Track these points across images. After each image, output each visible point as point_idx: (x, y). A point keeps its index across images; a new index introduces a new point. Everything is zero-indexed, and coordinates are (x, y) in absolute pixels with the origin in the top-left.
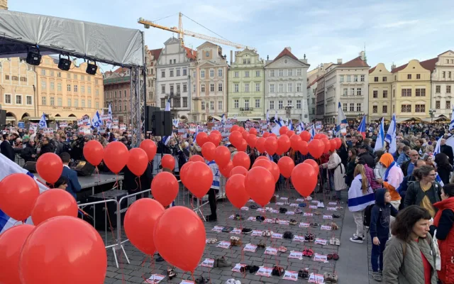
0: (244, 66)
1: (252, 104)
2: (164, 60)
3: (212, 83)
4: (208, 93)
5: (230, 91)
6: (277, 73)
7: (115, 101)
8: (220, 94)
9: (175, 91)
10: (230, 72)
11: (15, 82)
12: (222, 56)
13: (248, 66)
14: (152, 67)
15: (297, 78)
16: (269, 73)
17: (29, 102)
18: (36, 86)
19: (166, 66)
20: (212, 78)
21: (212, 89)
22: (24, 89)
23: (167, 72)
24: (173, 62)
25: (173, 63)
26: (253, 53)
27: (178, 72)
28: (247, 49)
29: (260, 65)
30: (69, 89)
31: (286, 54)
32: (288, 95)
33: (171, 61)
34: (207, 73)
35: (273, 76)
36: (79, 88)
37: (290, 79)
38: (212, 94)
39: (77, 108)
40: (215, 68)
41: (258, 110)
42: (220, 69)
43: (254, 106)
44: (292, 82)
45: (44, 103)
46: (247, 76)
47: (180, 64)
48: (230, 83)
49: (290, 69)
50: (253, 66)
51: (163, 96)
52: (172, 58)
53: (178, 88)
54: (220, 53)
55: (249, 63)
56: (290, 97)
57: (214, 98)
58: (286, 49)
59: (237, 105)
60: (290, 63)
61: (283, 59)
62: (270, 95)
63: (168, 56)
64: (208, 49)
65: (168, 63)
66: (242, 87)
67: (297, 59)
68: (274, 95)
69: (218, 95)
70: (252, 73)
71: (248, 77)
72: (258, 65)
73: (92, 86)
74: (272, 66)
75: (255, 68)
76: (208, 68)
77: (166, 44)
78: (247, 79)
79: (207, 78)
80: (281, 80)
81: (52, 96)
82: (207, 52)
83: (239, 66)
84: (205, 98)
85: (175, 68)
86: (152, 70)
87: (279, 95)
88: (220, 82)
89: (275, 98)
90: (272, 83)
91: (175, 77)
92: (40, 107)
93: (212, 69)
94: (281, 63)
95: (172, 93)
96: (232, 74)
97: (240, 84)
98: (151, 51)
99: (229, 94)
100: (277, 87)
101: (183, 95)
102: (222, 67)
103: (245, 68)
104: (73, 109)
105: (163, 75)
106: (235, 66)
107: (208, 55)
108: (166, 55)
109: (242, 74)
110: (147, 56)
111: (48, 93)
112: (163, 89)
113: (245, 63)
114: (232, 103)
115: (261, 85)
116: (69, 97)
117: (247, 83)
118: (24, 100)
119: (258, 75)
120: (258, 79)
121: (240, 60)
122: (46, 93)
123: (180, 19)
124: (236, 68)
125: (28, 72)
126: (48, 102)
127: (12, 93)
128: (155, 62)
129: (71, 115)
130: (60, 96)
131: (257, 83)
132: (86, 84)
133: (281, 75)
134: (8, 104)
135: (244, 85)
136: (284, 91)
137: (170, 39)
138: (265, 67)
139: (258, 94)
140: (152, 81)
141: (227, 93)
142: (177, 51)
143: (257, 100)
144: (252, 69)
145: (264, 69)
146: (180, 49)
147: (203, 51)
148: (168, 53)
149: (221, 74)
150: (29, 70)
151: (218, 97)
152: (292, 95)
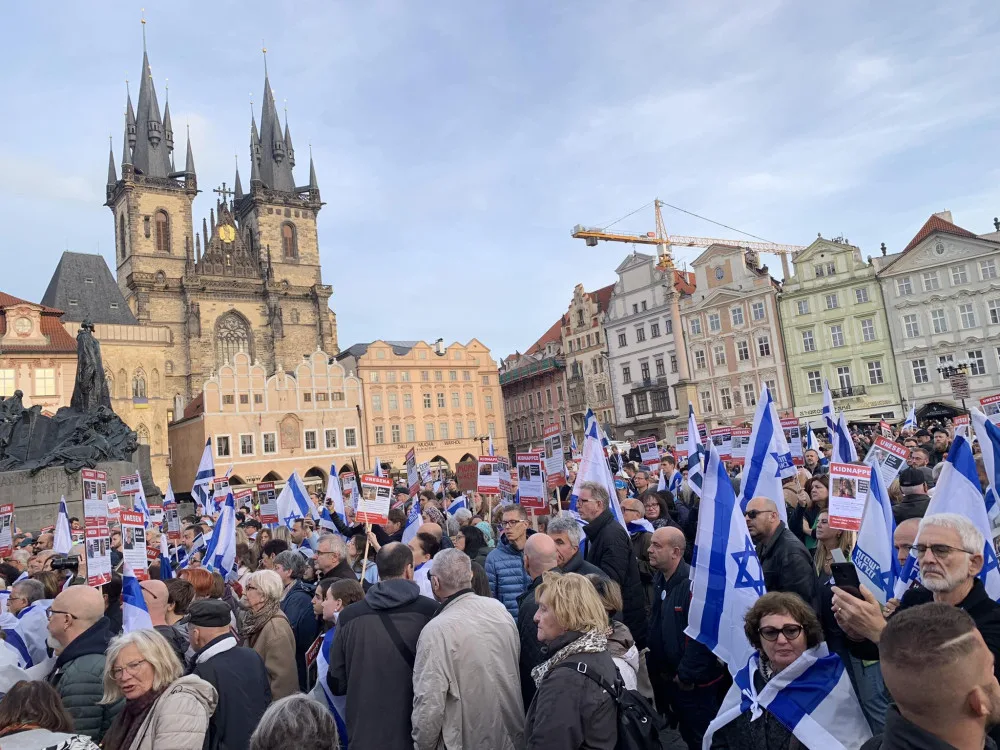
0: (821, 282)
1: (859, 375)
2: (620, 308)
3: (742, 339)
4: (733, 367)
5: (790, 350)
6: (918, 283)
7: (532, 415)
8: (766, 363)
9: (653, 374)
10: (783, 305)
11: (323, 404)
12: (758, 270)
13: (832, 280)
14: (596, 329)
15: (986, 287)
16: (893, 288)
17: (351, 442)
18: (361, 408)
19: (627, 320)
20: (738, 327)
21: (745, 355)
22: (339, 417)
23: (631, 332)
24: (640, 309)
25: (641, 311)
26: (841, 246)
27: (655, 328)
28: (820, 241)
29: (865, 272)
30: (428, 403)
31: (938, 229)
32: (964, 336)
33: (635, 306)
34: (725, 316)
35: (909, 292)
36: (448, 398)
37: (964, 293)
38: (745, 367)
39: (448, 442)
40: (742, 301)
41: (882, 389)
42: (756, 301)
43: (866, 381)
44: (973, 301)
45: (379, 437)
46: (832, 304)
47: (657, 310)
48: (788, 332)
49: (957, 265)
50: (846, 277)
51: (627, 389)
52: (638, 298)
53: (660, 365)
54: (751, 264)
55: (833, 271)
56: (972, 340)
57: (752, 374)
58: (934, 218)
59: (817, 385)
60: (953, 251)
61: (931, 245)
62: (909, 345)
63: (627, 298)
64: (720, 260)
65: (631, 312)
66: (822, 336)
67: (972, 236)
68: (922, 344)
69: (762, 365)
70: (846, 298)
71: (836, 307)
72: (858, 274)
73: (476, 390)
74: (898, 268)
75: (853, 281)
76: (728, 305)
77: (621, 270)
78: (834, 314)
79: (727, 328)
80: (936, 299)
81: (395, 422)
82: (718, 268)
83: (807, 285)
84: (728, 379)
85: (646, 320)
86: (597, 334)
87: (936, 340)
88: (762, 334)
89: (926, 350)
90: (909, 312)
91: (650, 342)
92: (372, 449)
93: (736, 306)
94: (928, 256)
95: (647, 380)
96: (789, 309)
97: (816, 331)
98: (592, 295)
99: (791, 360)
100: (926, 318)
101: (672, 379)
102: (762, 296)
103: (825, 288)
104: (439, 445)
105: (623, 342)
106: (797, 287)
107: (720, 275)
108: (623, 295)
109: (817, 303)
110: (585, 306)
111: (387, 416)
112: (627, 372)
113: (820, 274)
114: (802, 383)
115: (878, 323)
116: (429, 420)
117: (836, 324)
118: (341, 439)
119: (862, 297)
120: (865, 308)
121: (808, 270)
122: (383, 419)
123: (658, 214)
124: (800, 292)
125: (345, 380)
126: (388, 437)
127: (318, 427)
128: (601, 317)
129: (437, 459)
130: (410, 421)
131: (866, 318)
132: (461, 388)
133: (932, 285)
134: (311, 450)
135: (827, 330)
136: (949, 328)
137: (629, 259)
138: (882, 272)
139: (872, 349)
140: (600, 359)
141: (785, 357)
142: (649, 283)
143: (873, 363)
144: (842, 285)
145: (878, 279)
146: (652, 276)
147: (708, 268)
148: (627, 290)
149: (760, 314)
150: (347, 375)
151: (761, 372)
152: (979, 334)
